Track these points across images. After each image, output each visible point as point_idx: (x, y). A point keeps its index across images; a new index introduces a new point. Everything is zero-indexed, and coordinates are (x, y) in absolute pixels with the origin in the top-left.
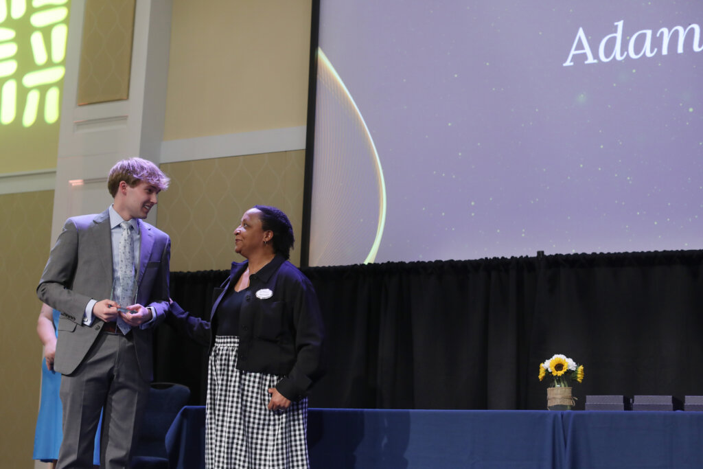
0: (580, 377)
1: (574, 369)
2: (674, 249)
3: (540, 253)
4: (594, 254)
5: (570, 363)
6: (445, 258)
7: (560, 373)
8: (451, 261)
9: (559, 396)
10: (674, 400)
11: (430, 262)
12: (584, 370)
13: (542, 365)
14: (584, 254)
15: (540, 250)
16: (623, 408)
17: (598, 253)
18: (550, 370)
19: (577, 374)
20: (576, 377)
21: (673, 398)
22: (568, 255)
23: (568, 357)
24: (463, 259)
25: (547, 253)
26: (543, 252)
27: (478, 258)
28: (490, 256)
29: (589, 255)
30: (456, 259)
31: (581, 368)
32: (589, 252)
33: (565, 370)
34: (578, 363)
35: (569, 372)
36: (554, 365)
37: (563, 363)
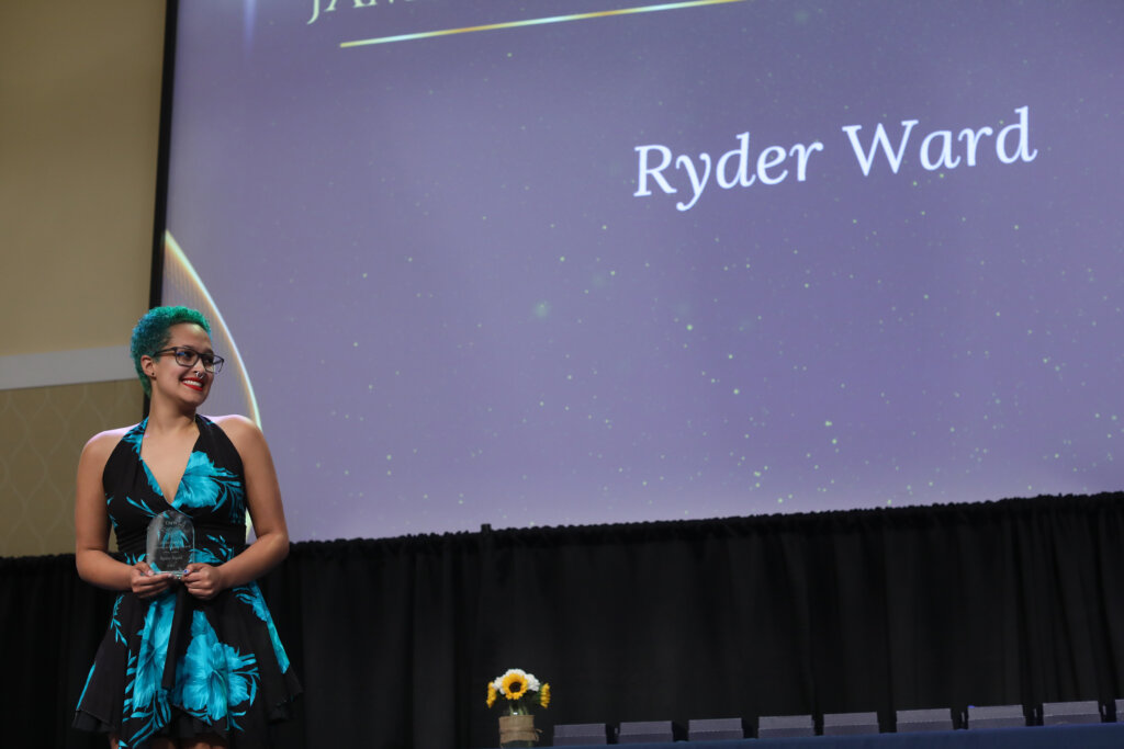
0: (545, 700)
1: (536, 689)
2: (671, 519)
3: (486, 527)
4: (561, 527)
5: (530, 681)
6: (349, 536)
7: (517, 695)
8: (359, 540)
9: (517, 728)
10: (675, 727)
11: (329, 542)
12: (551, 691)
13: (491, 685)
14: (547, 528)
15: (486, 522)
16: (605, 741)
17: (566, 525)
18: (502, 692)
19: (541, 696)
20: (540, 700)
21: (673, 724)
22: (525, 530)
23: (527, 672)
24: (375, 537)
25: (495, 528)
26: (489, 526)
27: (397, 534)
28: (415, 532)
29: (554, 529)
30: (366, 536)
31: (546, 687)
32: (554, 525)
33: (524, 691)
34: (542, 680)
35: (530, 693)
36: (508, 685)
37: (521, 681)
